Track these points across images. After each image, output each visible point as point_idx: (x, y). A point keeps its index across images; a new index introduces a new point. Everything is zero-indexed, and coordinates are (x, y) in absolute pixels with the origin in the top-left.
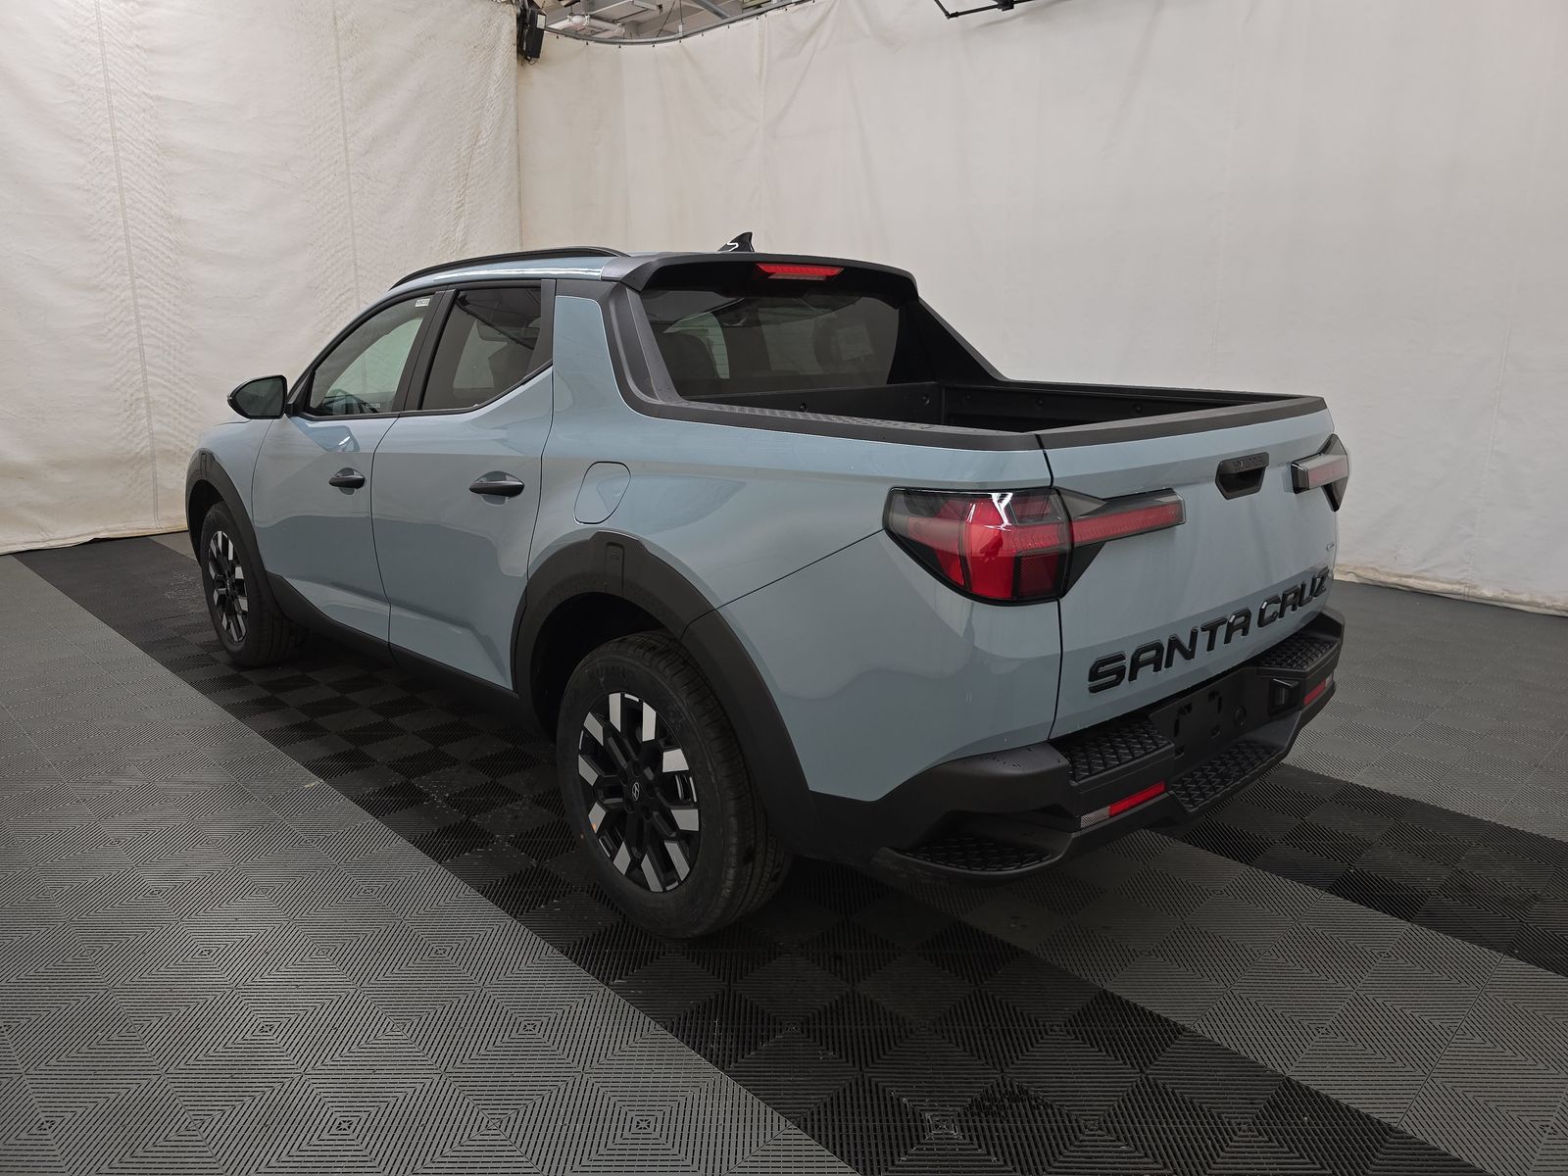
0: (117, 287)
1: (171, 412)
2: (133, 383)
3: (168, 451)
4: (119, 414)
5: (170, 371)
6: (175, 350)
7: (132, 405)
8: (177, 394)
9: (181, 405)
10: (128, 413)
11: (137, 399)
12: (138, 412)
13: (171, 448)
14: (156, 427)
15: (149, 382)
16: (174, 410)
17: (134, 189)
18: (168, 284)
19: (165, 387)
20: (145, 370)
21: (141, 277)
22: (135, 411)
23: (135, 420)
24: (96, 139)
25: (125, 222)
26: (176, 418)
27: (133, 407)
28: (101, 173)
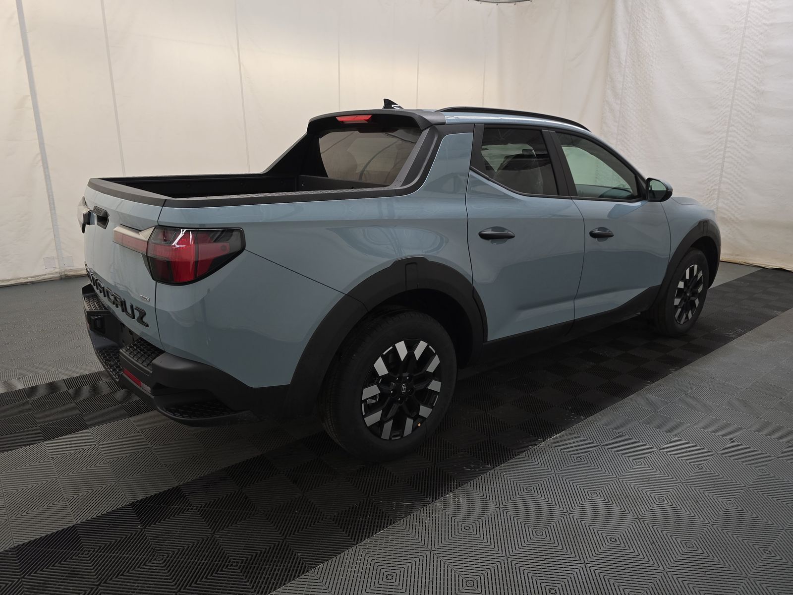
0: (719, 131)
1: (729, 198)
2: (714, 181)
3: (724, 218)
4: (703, 196)
5: (734, 176)
6: (740, 165)
7: (710, 192)
8: (735, 189)
9: (736, 195)
10: (707, 196)
11: (714, 189)
12: (713, 196)
13: (725, 216)
14: (720, 205)
15: (722, 181)
16: (732, 197)
17: (743, 79)
18: (746, 129)
19: (730, 184)
20: (722, 175)
21: (733, 125)
22: (712, 195)
23: (710, 200)
24: (731, 55)
25: (733, 97)
26: (731, 201)
27: (711, 193)
28: (729, 73)
